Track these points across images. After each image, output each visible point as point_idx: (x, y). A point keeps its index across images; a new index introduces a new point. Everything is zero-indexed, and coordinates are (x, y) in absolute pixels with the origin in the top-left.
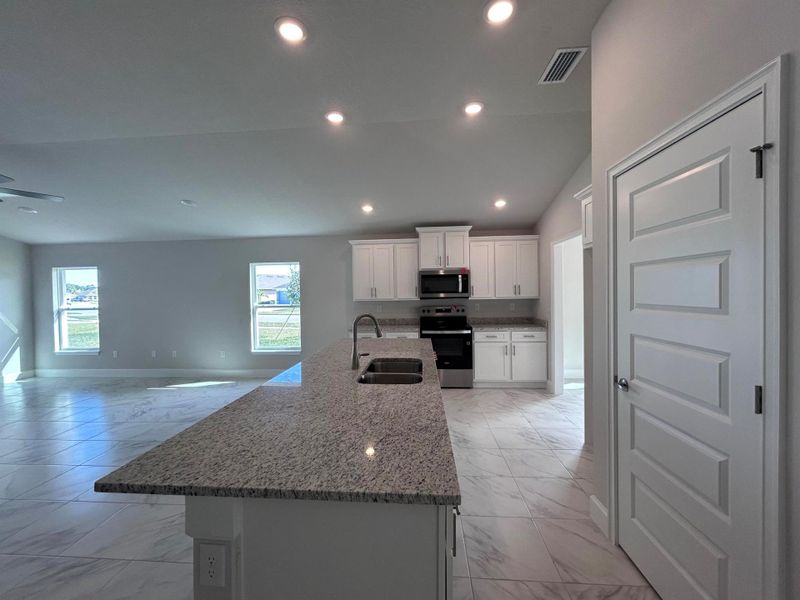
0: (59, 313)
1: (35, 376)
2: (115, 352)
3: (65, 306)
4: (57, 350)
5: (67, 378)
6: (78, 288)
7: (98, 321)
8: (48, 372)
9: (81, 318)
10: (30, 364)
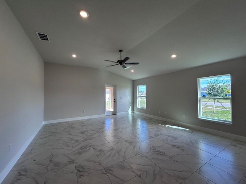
0: (138, 97)
1: (134, 113)
2: (149, 110)
3: (139, 96)
4: (138, 107)
5: (139, 115)
6: (142, 92)
7: (146, 100)
8: (136, 112)
9: (142, 99)
10: (133, 110)
